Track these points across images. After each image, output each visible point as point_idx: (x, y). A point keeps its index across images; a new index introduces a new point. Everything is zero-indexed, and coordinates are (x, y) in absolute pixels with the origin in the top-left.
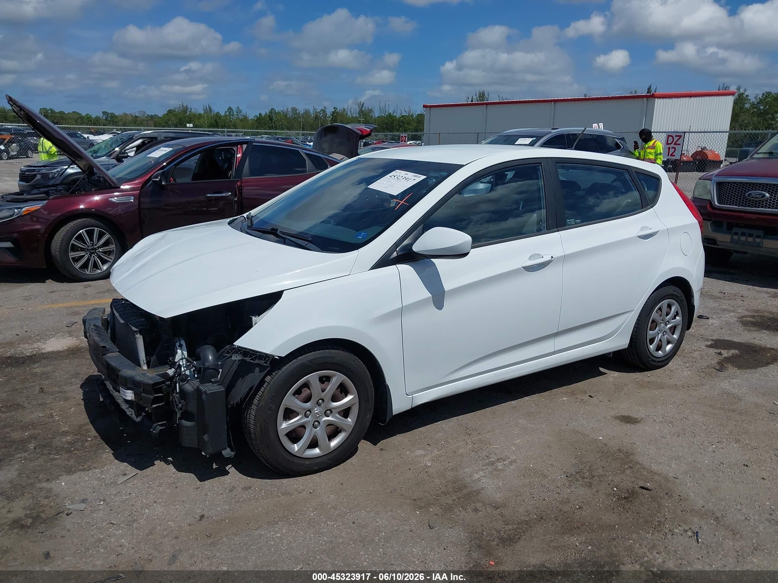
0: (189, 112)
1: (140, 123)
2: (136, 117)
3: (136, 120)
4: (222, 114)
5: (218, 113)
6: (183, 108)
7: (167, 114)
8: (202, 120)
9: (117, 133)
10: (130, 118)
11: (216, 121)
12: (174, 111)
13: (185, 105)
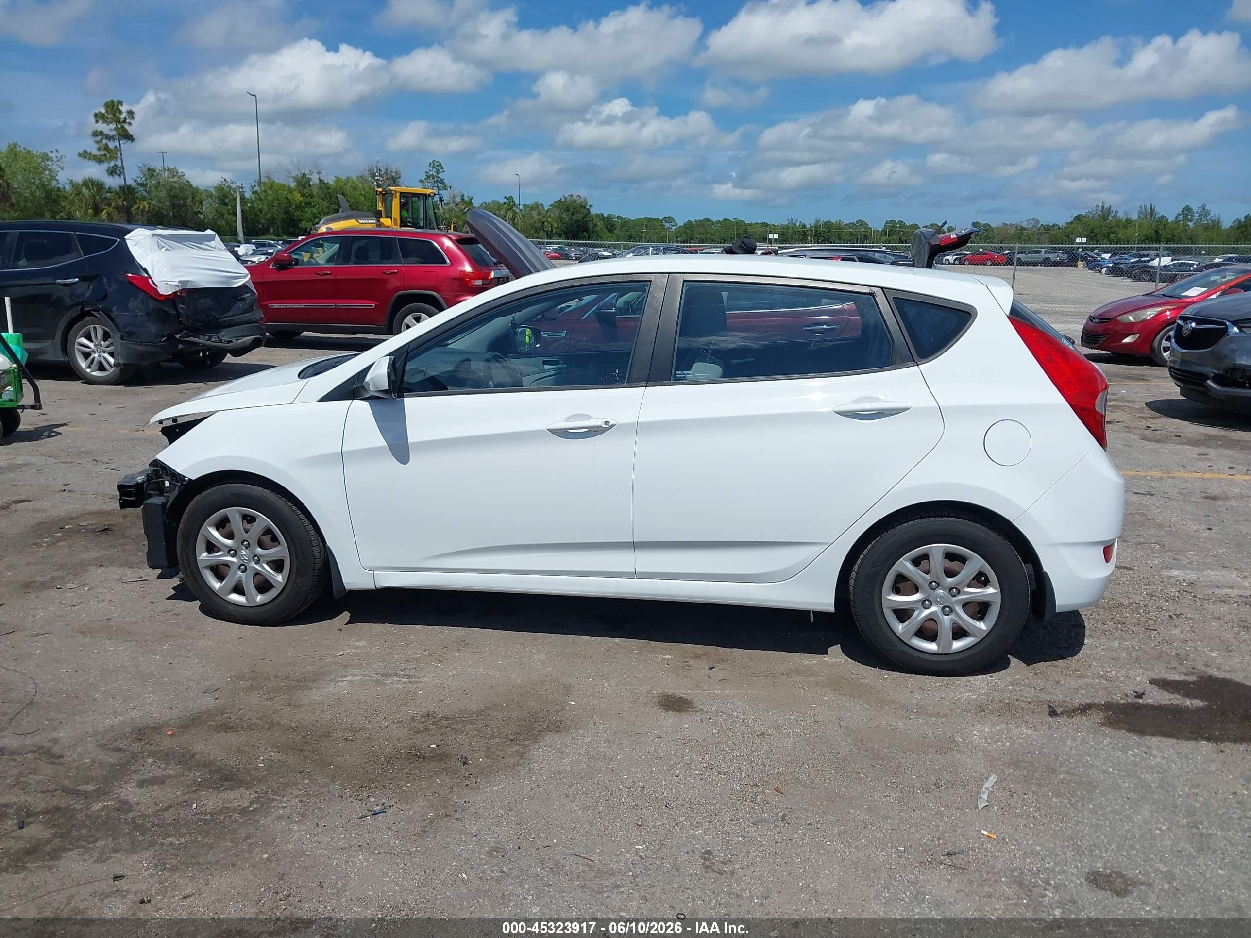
0: (1113, 217)
1: (1027, 238)
2: (1023, 229)
3: (1022, 234)
4: (1171, 219)
5: (1163, 217)
6: (1102, 211)
7: (1071, 223)
8: (1130, 231)
9: (964, 254)
10: (1012, 231)
11: (1157, 232)
12: (1085, 217)
13: (1107, 206)
